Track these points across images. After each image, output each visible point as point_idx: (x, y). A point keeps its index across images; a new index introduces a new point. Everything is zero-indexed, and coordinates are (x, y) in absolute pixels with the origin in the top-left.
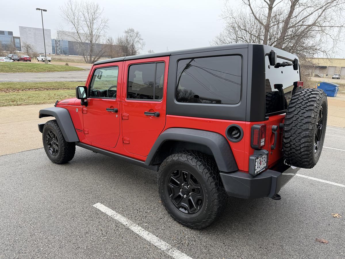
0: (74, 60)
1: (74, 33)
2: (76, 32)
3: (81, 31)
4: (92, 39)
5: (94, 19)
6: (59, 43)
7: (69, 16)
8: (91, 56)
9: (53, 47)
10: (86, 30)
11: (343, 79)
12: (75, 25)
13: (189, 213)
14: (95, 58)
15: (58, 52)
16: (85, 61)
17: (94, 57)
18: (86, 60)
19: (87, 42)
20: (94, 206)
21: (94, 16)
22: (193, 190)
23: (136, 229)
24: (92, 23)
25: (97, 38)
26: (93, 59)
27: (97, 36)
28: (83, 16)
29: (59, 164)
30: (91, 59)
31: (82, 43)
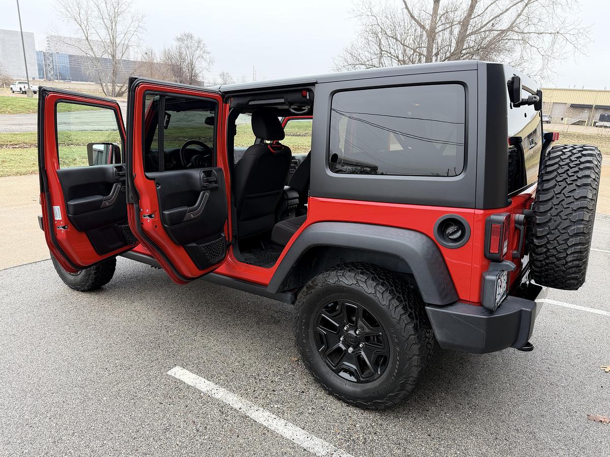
0: (82, 90)
1: (80, 41)
2: (84, 38)
3: (93, 37)
4: (115, 51)
5: (117, 14)
6: (51, 59)
7: (69, 9)
8: (113, 82)
9: (39, 65)
10: (104, 34)
11: (556, 123)
12: (81, 26)
13: (359, 381)
14: (122, 87)
15: (49, 75)
16: (103, 91)
17: (119, 85)
18: (106, 92)
19: (106, 56)
20: (169, 373)
21: (117, 8)
22: (367, 339)
23: (262, 416)
24: (114, 21)
25: (124, 51)
26: (117, 89)
27: (125, 47)
28: (96, 9)
29: (83, 291)
30: (114, 89)
31: (96, 59)
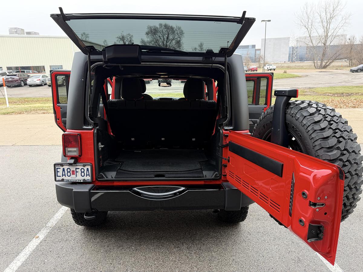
0: (304, 66)
1: (305, 38)
2: (309, 36)
3: (314, 34)
4: (326, 41)
5: (331, 18)
6: (296, 50)
7: (302, 21)
8: (322, 60)
9: (290, 54)
10: (321, 32)
12: (308, 29)
14: (327, 62)
15: (294, 59)
16: (314, 66)
18: (316, 66)
19: (320, 45)
21: (332, 14)
24: (329, 23)
25: (332, 39)
26: (324, 64)
27: (333, 37)
28: (319, 17)
30: (321, 64)
31: (314, 47)
